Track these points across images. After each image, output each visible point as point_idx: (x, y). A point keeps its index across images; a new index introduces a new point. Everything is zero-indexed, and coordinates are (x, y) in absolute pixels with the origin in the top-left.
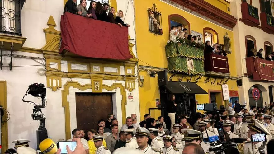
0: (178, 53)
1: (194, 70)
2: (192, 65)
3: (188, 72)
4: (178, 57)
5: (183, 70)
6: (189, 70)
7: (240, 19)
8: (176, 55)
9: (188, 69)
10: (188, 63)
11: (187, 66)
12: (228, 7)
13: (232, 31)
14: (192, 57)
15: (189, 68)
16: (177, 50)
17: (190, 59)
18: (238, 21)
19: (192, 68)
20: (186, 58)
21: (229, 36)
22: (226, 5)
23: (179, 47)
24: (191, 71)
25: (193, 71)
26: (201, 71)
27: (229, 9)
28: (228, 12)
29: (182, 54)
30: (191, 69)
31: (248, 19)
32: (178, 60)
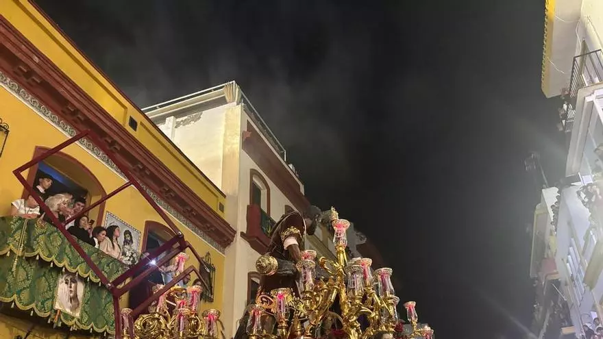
0: (29, 246)
1: (78, 315)
2: (74, 298)
3: (52, 316)
4: (28, 259)
5: (33, 305)
6: (56, 311)
7: (242, 234)
8: (19, 252)
9: (57, 306)
10: (63, 289)
11: (53, 298)
12: (220, 204)
13: (224, 253)
14: (81, 274)
15: (61, 305)
16: (29, 240)
17: (74, 278)
18: (238, 236)
19: (74, 309)
20: (58, 270)
21: (214, 261)
22: (217, 197)
23: (38, 231)
24: (66, 315)
25: (73, 318)
26: (107, 324)
27: (222, 208)
28: (219, 213)
29: (41, 252)
30: (68, 311)
31: (258, 238)
32: (21, 270)
